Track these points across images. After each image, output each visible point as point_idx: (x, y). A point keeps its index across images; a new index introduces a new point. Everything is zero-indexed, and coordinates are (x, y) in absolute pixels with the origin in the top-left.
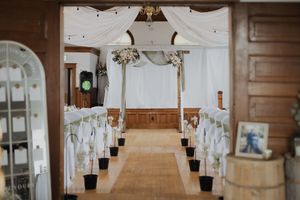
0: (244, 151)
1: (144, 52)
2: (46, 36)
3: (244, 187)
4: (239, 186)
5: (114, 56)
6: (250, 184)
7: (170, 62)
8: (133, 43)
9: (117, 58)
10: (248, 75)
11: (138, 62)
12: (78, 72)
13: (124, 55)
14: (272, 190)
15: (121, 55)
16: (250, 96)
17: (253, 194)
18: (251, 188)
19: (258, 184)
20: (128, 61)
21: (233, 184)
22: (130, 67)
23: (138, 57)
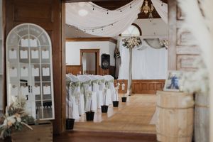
0: (169, 88)
1: (145, 40)
2: (53, 21)
3: (166, 108)
4: (163, 108)
5: (123, 43)
6: (169, 106)
7: (164, 46)
8: (141, 34)
9: (126, 44)
10: (177, 41)
11: (141, 46)
12: (100, 55)
13: (131, 42)
14: (183, 110)
15: (129, 41)
16: (177, 55)
17: (170, 112)
18: (169, 109)
19: (174, 106)
20: (134, 46)
21: (160, 107)
22: (135, 50)
23: (140, 43)
